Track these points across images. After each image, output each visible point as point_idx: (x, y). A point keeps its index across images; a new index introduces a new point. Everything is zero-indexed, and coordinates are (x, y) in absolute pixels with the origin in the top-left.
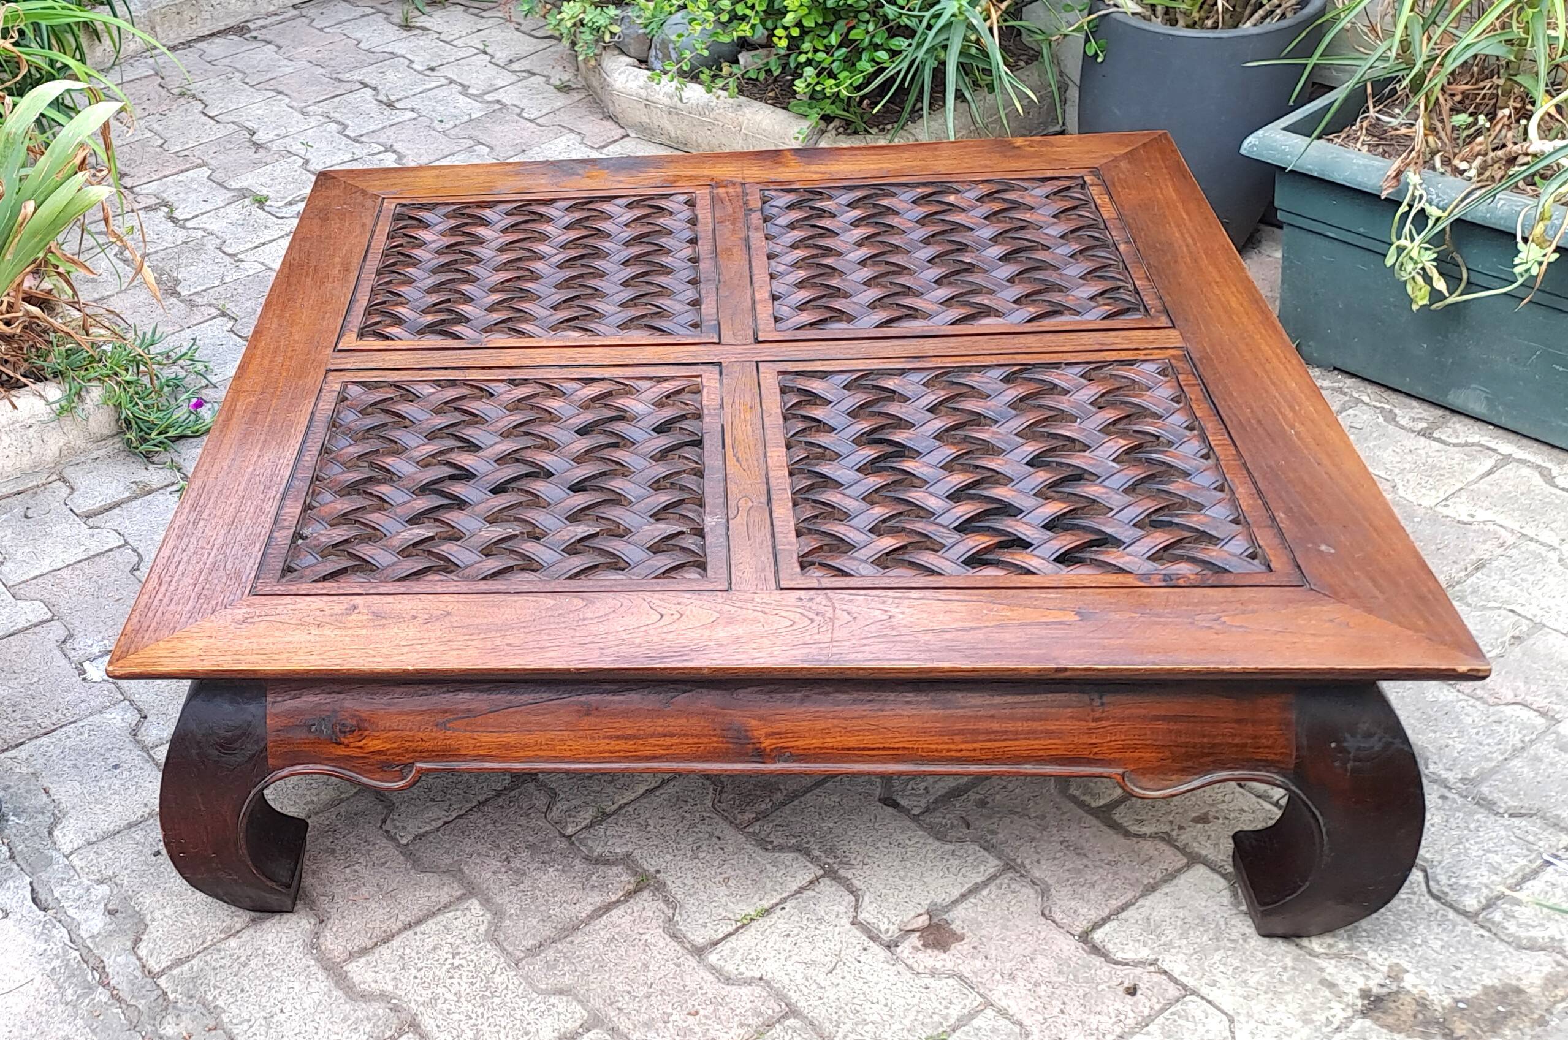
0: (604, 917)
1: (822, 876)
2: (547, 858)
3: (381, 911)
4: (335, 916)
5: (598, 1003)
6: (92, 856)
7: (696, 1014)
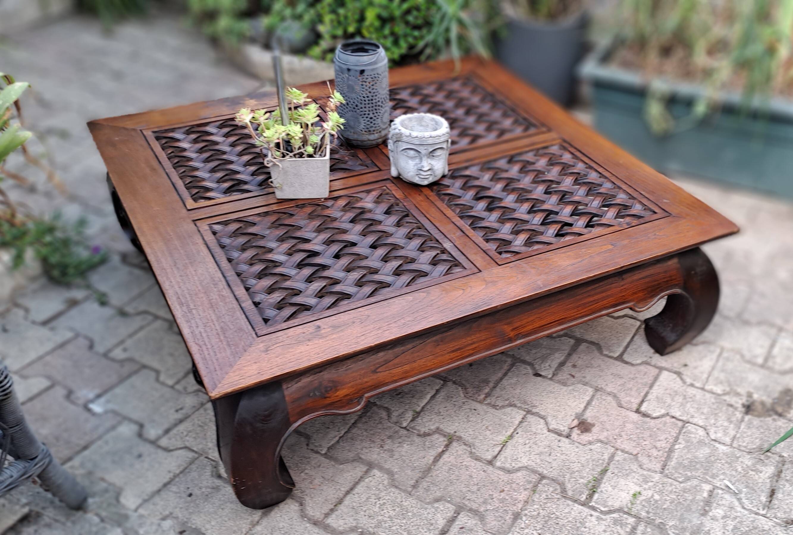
0: (441, 460)
1: (526, 414)
2: (400, 440)
3: (330, 489)
4: (307, 499)
5: (458, 500)
6: (151, 507)
7: (503, 491)
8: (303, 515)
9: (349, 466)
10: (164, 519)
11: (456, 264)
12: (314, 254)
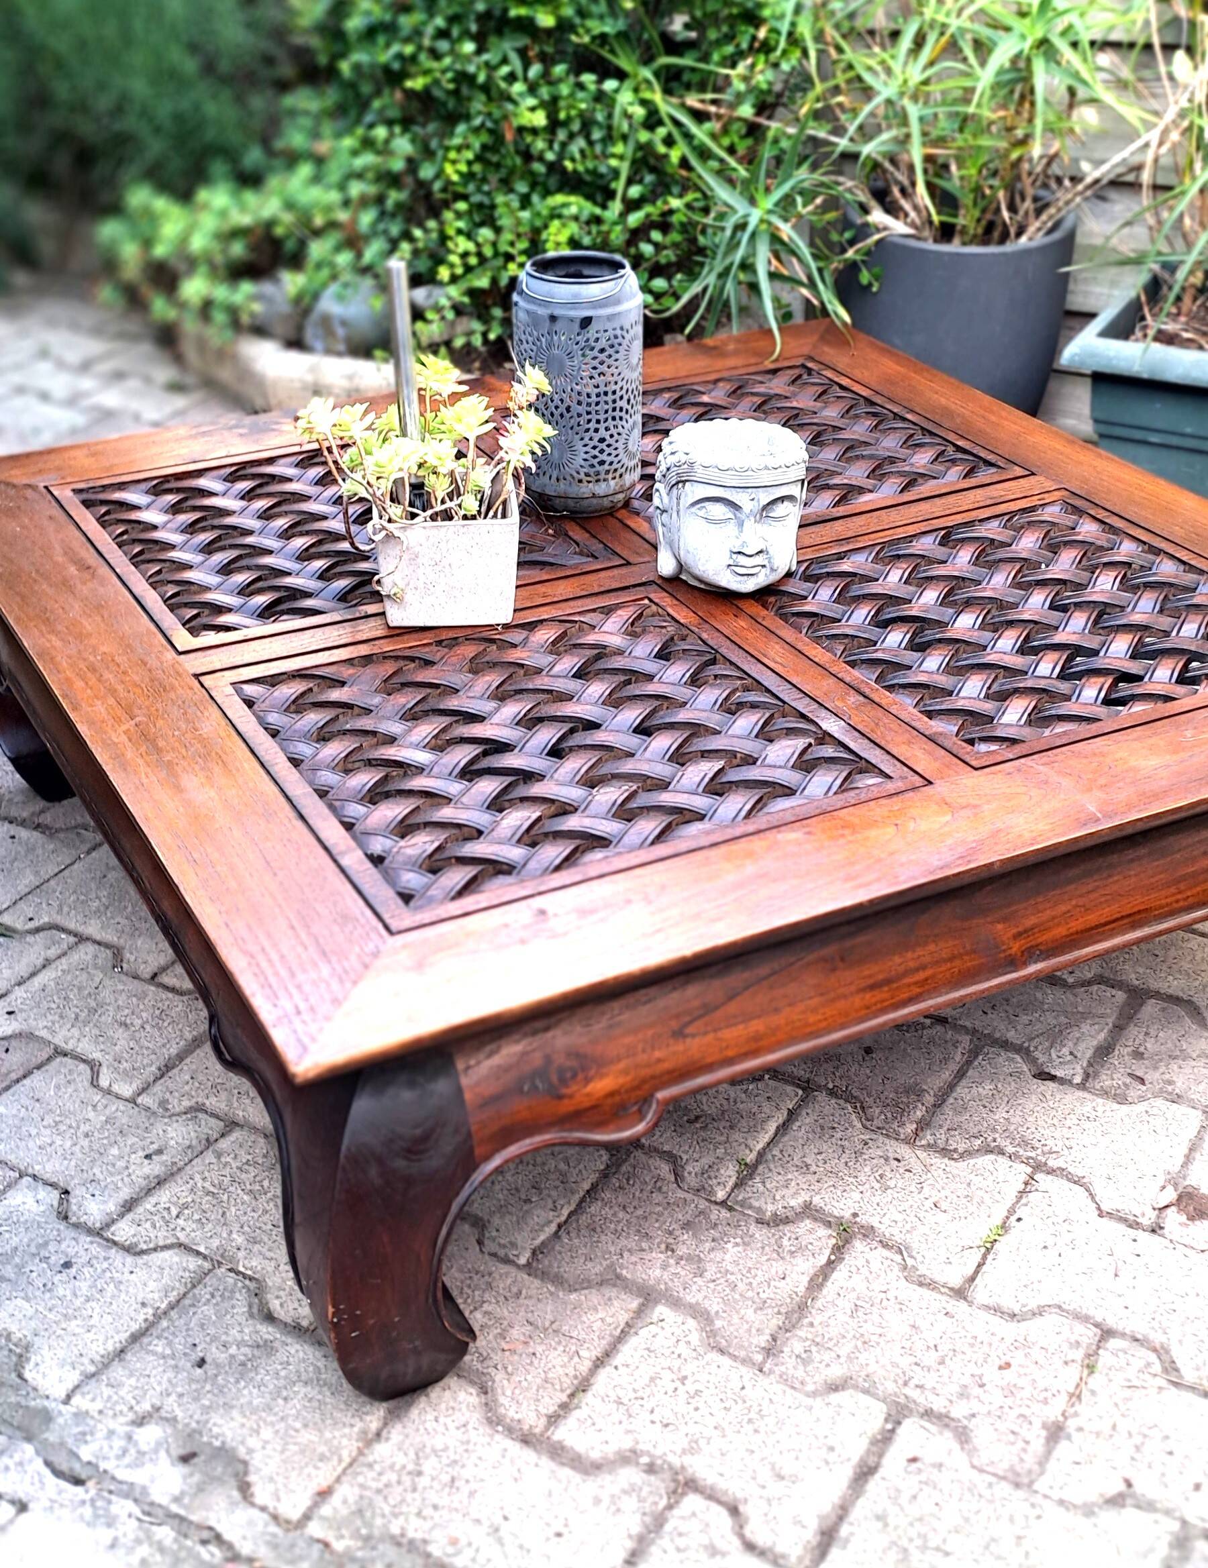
0: (829, 1284)
1: (1035, 1174)
2: (714, 1234)
3: (554, 1354)
4: (499, 1376)
5: (891, 1387)
6: (107, 1391)
7: (1008, 1365)
8: (494, 1419)
9: (594, 1297)
10: (140, 1421)
11: (863, 767)
12: (500, 747)
